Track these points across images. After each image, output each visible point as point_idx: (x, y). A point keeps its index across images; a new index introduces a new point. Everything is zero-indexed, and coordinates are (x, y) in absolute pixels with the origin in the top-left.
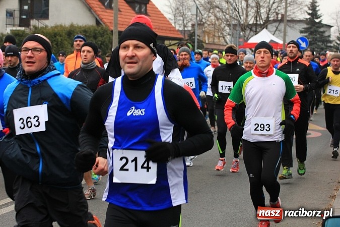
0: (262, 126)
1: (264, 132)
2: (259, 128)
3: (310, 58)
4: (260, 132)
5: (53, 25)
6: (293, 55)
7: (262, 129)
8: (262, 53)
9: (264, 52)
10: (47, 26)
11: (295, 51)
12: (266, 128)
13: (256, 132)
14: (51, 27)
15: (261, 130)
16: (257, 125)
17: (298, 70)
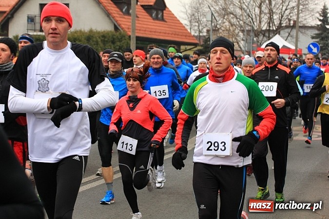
0: (216, 145)
1: (219, 153)
2: (212, 148)
4: (213, 153)
7: (216, 149)
8: (219, 52)
9: (222, 51)
12: (221, 146)
13: (209, 153)
15: (214, 149)
16: (210, 143)
17: (277, 77)
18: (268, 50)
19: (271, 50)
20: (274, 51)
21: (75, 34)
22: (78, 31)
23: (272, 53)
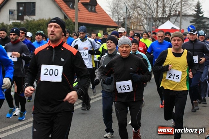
3: (162, 38)
5: (38, 19)
6: (54, 38)
10: (34, 20)
11: (58, 32)
14: (37, 20)
17: (62, 60)
18: (51, 26)
19: (55, 26)
20: (58, 28)
21: (40, 22)
22: (41, 20)
23: (56, 30)
